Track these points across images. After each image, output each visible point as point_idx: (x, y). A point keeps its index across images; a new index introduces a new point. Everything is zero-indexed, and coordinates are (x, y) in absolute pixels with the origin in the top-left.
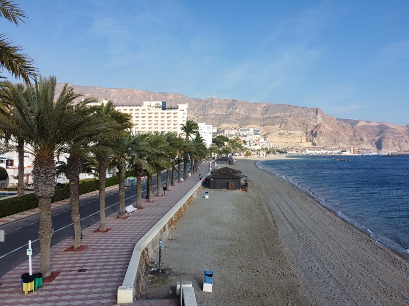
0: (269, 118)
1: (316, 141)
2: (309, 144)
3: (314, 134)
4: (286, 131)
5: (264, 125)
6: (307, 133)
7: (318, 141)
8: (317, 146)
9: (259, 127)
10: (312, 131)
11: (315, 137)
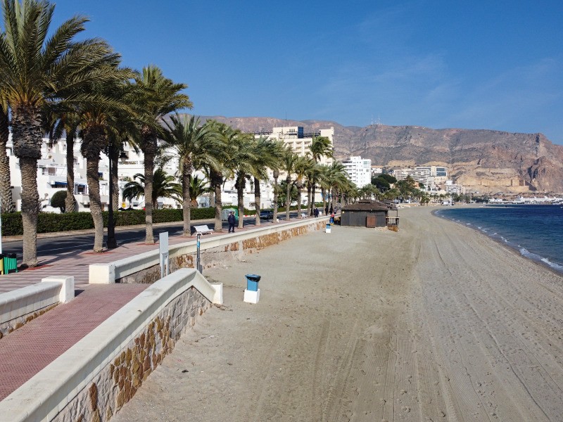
0: (461, 150)
1: (535, 183)
2: (525, 189)
3: (532, 173)
4: (488, 170)
5: (453, 162)
6: (521, 172)
7: (539, 184)
8: (537, 192)
9: (446, 164)
10: (530, 169)
11: (534, 177)
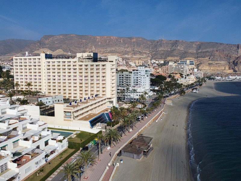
0: (201, 52)
1: (236, 68)
2: (231, 71)
3: (235, 64)
4: (214, 62)
5: (197, 58)
6: (229, 63)
7: (238, 69)
8: (237, 73)
9: (194, 59)
10: (234, 62)
11: (236, 65)
